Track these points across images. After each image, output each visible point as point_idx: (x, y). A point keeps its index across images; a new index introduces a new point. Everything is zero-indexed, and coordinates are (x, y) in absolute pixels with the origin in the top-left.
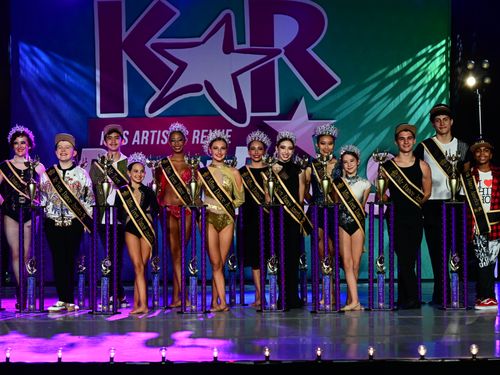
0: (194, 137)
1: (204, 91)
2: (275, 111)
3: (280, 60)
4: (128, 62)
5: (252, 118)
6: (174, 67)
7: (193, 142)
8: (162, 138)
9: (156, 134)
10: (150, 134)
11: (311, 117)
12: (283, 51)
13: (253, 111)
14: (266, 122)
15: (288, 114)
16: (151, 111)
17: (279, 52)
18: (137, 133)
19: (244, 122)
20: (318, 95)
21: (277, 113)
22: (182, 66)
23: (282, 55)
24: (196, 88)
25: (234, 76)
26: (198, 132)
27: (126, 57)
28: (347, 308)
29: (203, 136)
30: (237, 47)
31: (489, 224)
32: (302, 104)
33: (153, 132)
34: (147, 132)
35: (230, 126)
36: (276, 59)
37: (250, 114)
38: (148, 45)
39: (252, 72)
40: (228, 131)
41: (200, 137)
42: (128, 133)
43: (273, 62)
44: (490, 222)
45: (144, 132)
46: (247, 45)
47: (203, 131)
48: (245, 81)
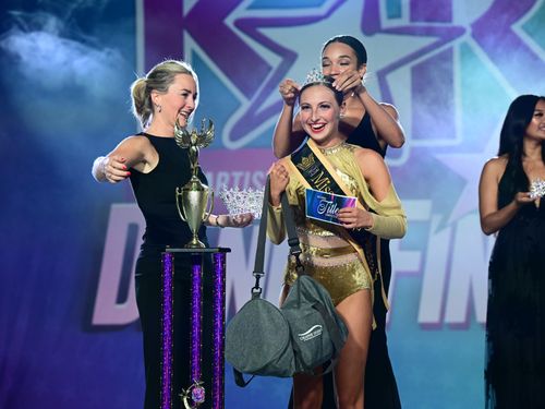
2: (455, 137)
3: (464, 46)
4: (193, 53)
5: (413, 149)
6: (274, 60)
9: (242, 179)
10: (232, 179)
12: (469, 31)
13: (414, 138)
16: (234, 136)
17: (460, 31)
19: (398, 156)
21: (459, 141)
22: (289, 57)
23: (467, 38)
25: (382, 75)
27: (190, 45)
30: (386, 23)
33: (237, 175)
34: (227, 175)
36: (456, 44)
37: (408, 143)
38: (229, 21)
39: (413, 68)
43: (451, 50)
45: (220, 175)
46: (404, 21)
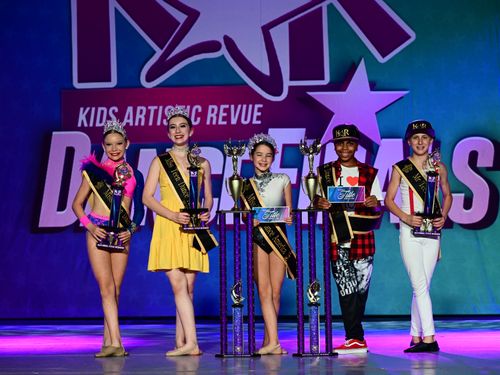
0: (209, 115)
1: (224, 51)
2: (323, 78)
3: (331, 7)
4: (116, 11)
5: (290, 88)
6: (181, 17)
7: (208, 123)
8: (164, 117)
9: (156, 112)
10: (148, 112)
11: (373, 86)
13: (291, 79)
14: (309, 93)
15: (340, 83)
16: (149, 78)
18: (130, 109)
19: (279, 93)
20: (384, 56)
21: (326, 81)
22: (193, 16)
24: (213, 46)
25: (266, 29)
26: (215, 107)
27: (113, 4)
28: (262, 351)
29: (222, 114)
31: (351, 232)
32: (362, 69)
33: (152, 108)
34: (144, 109)
35: (261, 100)
36: (324, 5)
37: (287, 83)
39: (290, 24)
40: (257, 106)
41: (218, 115)
42: (116, 110)
43: (321, 8)
44: (353, 229)
45: (139, 108)
47: (223, 107)
48: (281, 37)
